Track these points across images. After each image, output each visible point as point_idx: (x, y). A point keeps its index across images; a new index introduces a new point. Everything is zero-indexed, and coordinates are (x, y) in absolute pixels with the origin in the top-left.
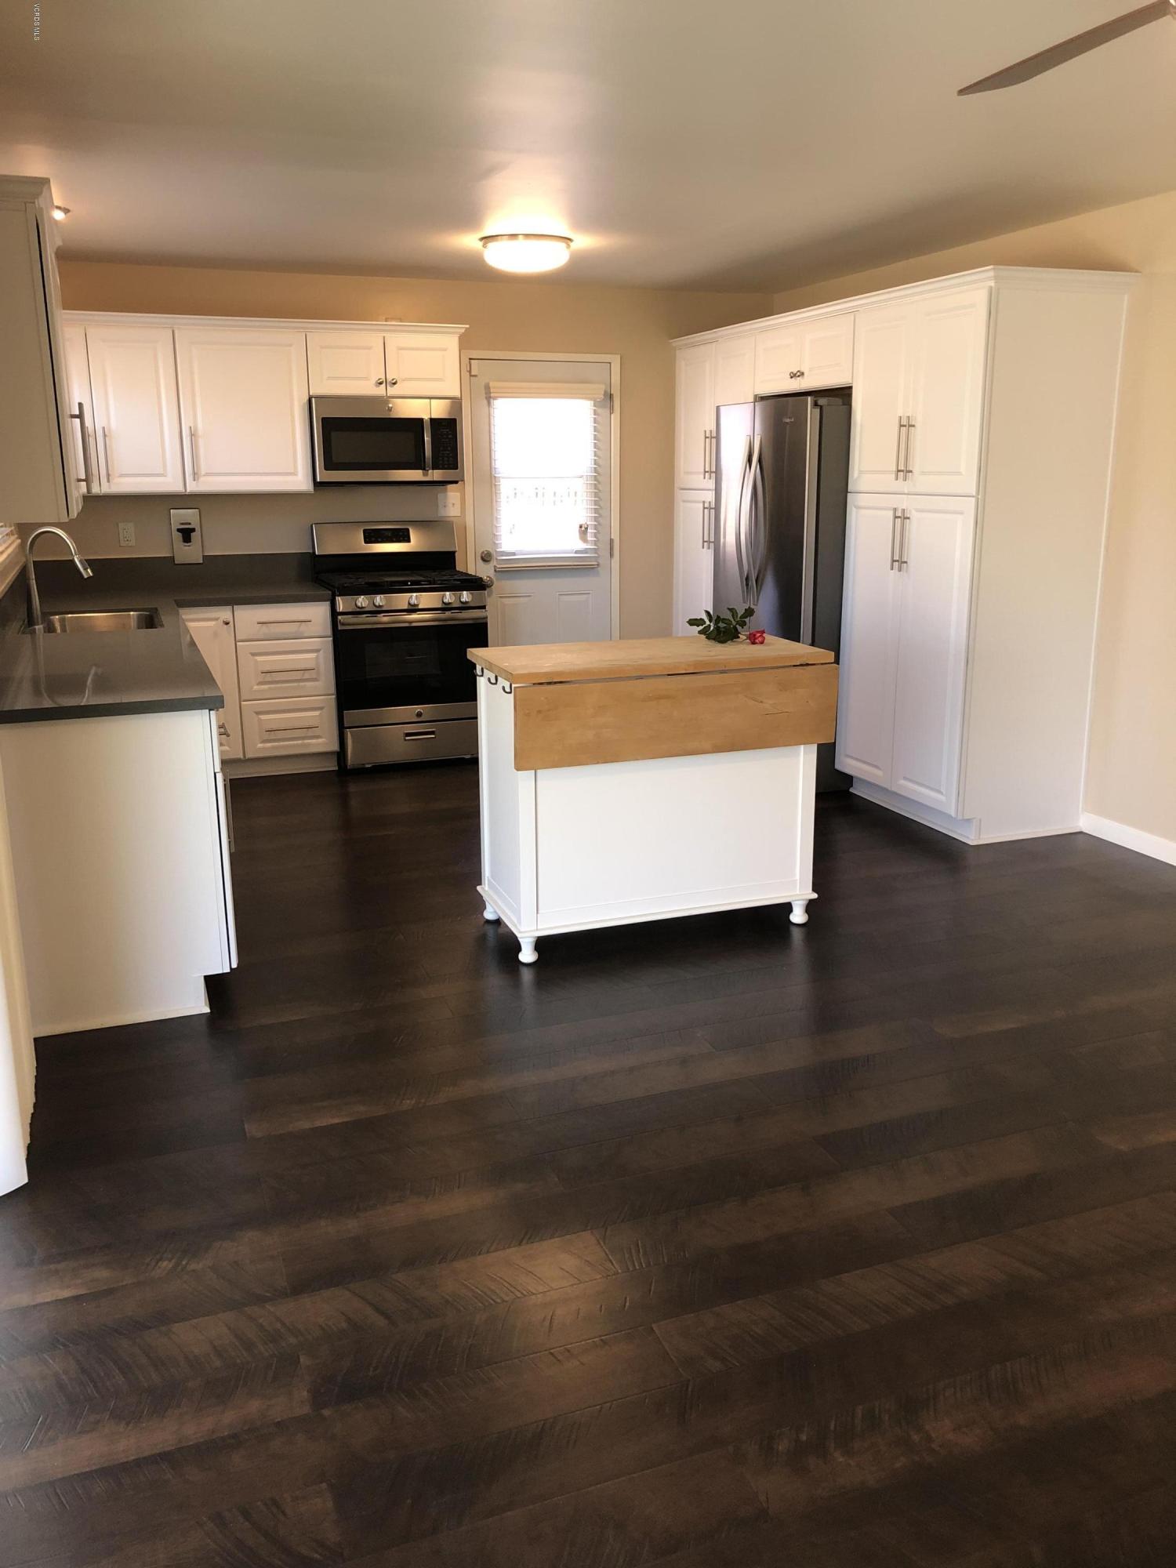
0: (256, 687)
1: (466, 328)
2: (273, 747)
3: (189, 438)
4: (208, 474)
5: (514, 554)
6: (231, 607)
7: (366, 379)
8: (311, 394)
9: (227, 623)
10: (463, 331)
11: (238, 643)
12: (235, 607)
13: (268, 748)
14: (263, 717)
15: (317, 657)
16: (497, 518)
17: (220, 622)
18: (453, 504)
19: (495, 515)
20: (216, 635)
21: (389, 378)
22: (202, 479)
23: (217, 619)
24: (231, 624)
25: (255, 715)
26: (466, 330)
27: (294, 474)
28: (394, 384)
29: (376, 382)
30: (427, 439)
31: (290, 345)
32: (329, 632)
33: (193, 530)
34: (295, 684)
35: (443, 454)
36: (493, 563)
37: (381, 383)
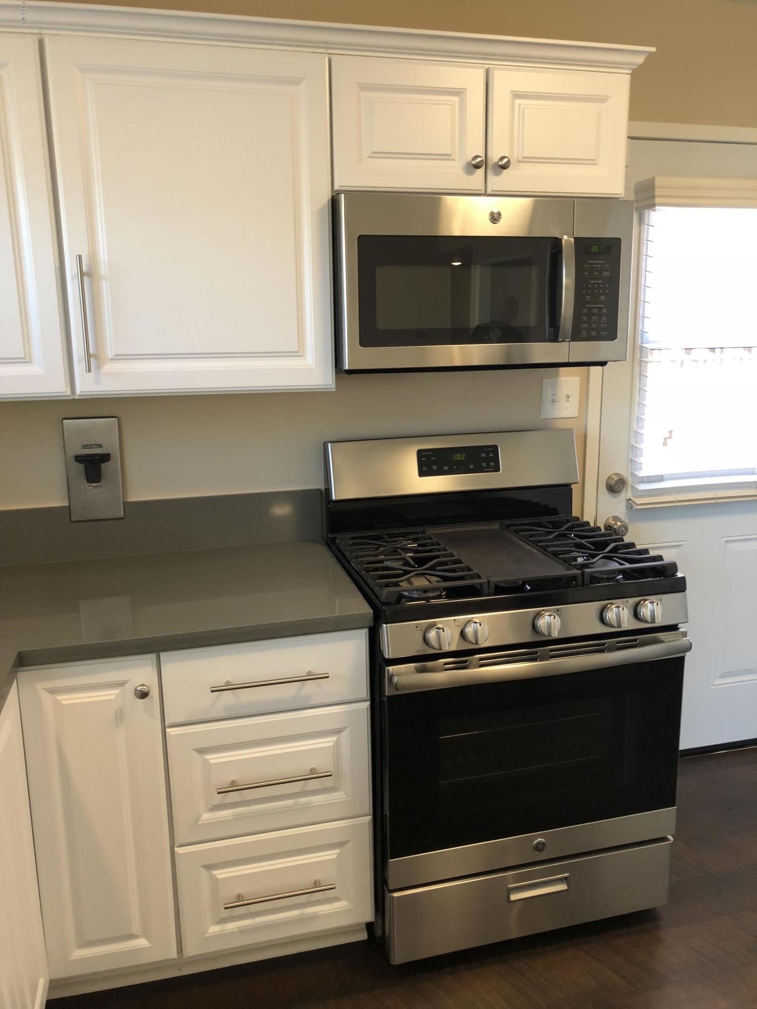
0: (206, 816)
1: (650, 53)
2: (243, 931)
3: (77, 282)
4: (118, 358)
5: (660, 479)
6: (153, 656)
7: (447, 157)
8: (336, 188)
9: (144, 695)
10: (640, 60)
11: (168, 730)
12: (163, 655)
13: (232, 934)
14: (220, 874)
15: (337, 744)
16: (638, 419)
17: (129, 690)
18: (568, 397)
19: (636, 411)
20: (119, 717)
21: (495, 156)
22: (108, 367)
23: (121, 684)
24: (155, 693)
25: (204, 871)
26: (646, 60)
27: (298, 353)
28: (504, 167)
29: (469, 164)
30: (567, 279)
31: (296, 82)
32: (363, 690)
33: (106, 458)
34: (289, 802)
35: (590, 309)
36: (627, 494)
37: (477, 167)
